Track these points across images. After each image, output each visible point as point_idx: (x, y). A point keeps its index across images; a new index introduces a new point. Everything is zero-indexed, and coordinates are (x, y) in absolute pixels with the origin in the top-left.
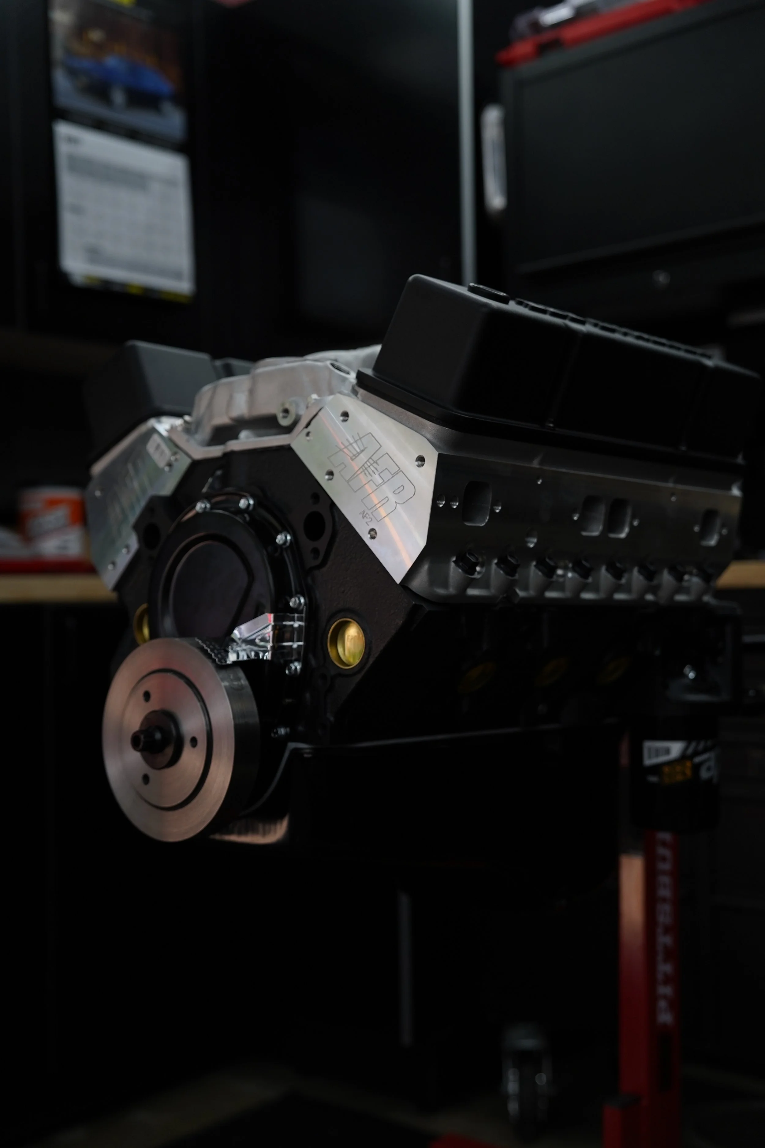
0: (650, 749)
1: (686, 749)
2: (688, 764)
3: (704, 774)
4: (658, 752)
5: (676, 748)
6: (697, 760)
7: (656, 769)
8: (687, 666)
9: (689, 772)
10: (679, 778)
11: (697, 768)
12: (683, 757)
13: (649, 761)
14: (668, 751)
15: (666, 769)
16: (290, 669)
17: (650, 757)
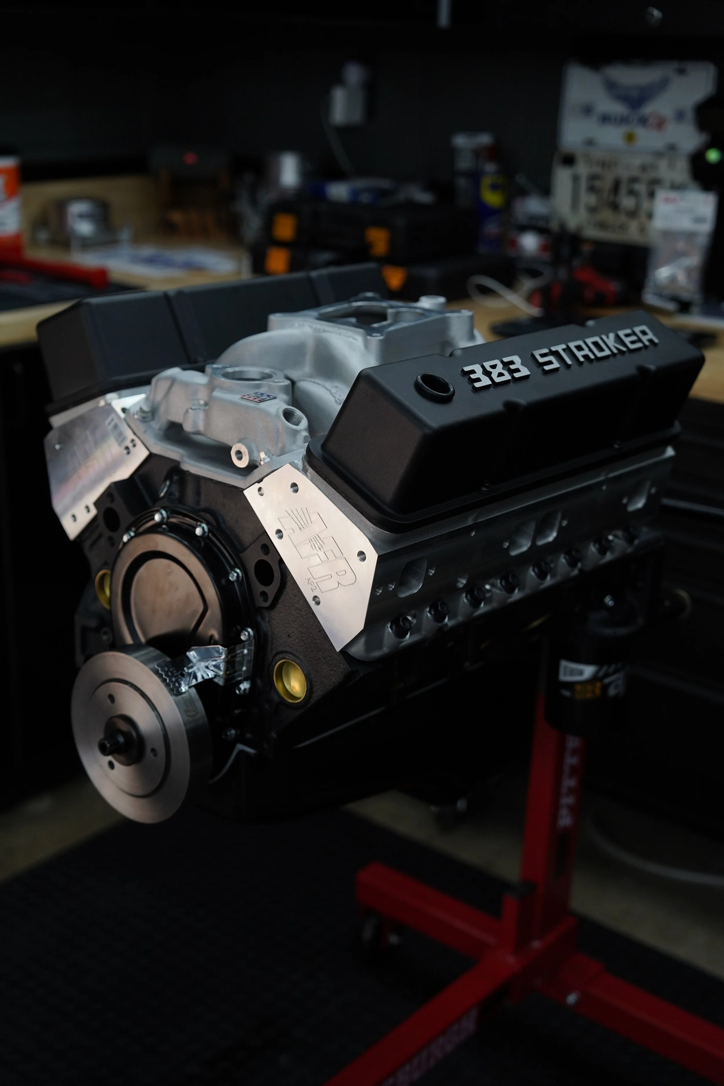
0: (566, 668)
1: (597, 673)
2: (598, 685)
3: (612, 692)
4: (572, 672)
5: (588, 671)
6: (607, 681)
7: (570, 686)
8: (608, 596)
9: (598, 691)
10: (589, 695)
11: (605, 688)
12: (594, 679)
13: (564, 677)
14: (581, 673)
15: (578, 688)
16: (240, 689)
17: (565, 674)
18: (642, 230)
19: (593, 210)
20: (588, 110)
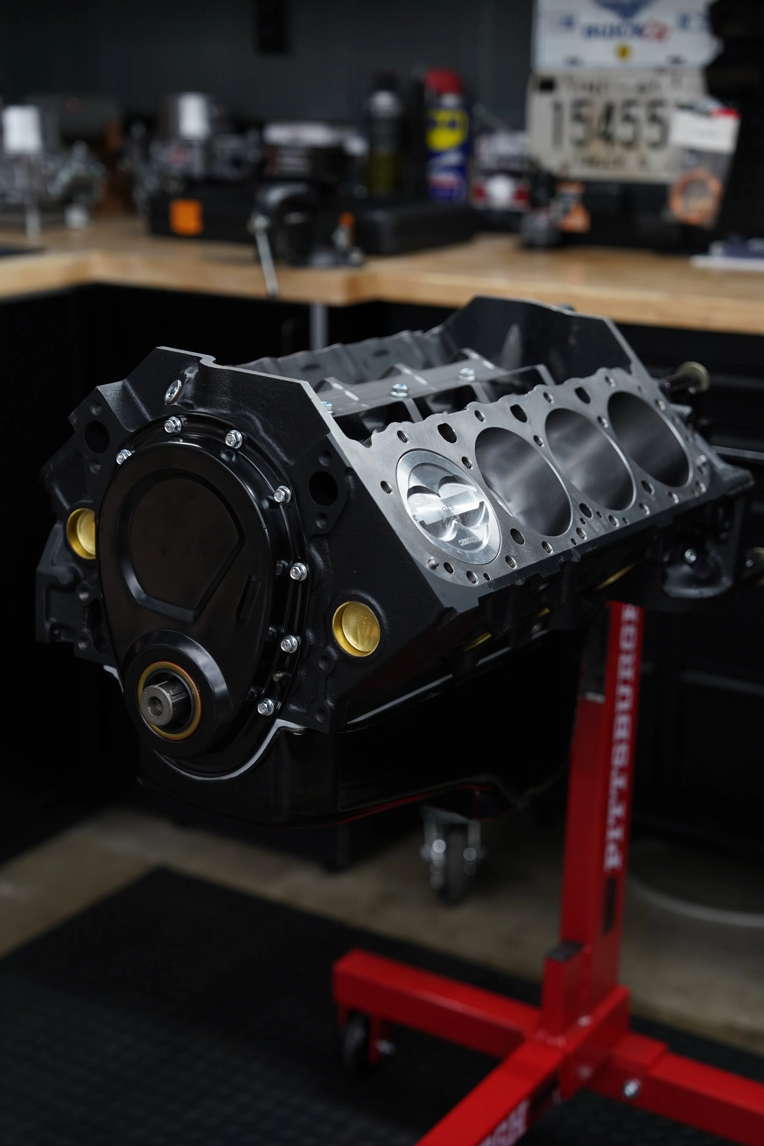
8: (689, 550)
16: (285, 645)
18: (643, 163)
19: (580, 144)
20: (569, 23)
